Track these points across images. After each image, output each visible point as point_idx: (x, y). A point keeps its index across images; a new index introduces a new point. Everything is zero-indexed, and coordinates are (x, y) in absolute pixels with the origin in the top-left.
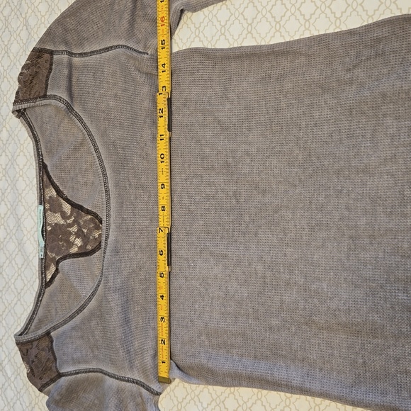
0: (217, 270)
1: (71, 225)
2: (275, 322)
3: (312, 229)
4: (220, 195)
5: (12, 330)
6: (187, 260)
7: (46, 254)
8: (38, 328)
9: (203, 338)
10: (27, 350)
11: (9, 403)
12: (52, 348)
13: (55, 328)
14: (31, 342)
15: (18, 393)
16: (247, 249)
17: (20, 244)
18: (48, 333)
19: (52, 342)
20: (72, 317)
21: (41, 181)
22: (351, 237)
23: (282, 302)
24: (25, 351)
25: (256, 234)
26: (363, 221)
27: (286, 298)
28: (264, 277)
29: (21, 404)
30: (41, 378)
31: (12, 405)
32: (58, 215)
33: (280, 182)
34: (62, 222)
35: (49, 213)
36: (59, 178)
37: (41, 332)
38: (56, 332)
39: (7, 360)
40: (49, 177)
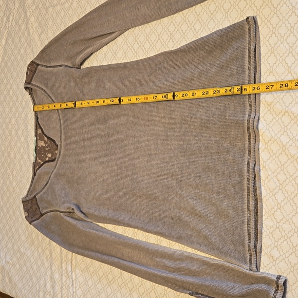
0: (100, 169)
1: (47, 147)
2: (121, 194)
3: (135, 150)
4: (103, 133)
6: (89, 164)
7: (36, 160)
8: (31, 195)
9: (94, 201)
10: (26, 205)
12: (37, 203)
13: (37, 194)
16: (111, 159)
17: (29, 156)
18: (35, 197)
19: (37, 200)
20: (44, 188)
21: (36, 126)
22: (149, 154)
23: (124, 184)
25: (115, 152)
26: (153, 146)
27: (125, 183)
28: (117, 172)
30: (32, 218)
32: (43, 142)
33: (124, 128)
34: (44, 145)
35: (38, 141)
36: (43, 125)
37: (32, 196)
40: (39, 124)
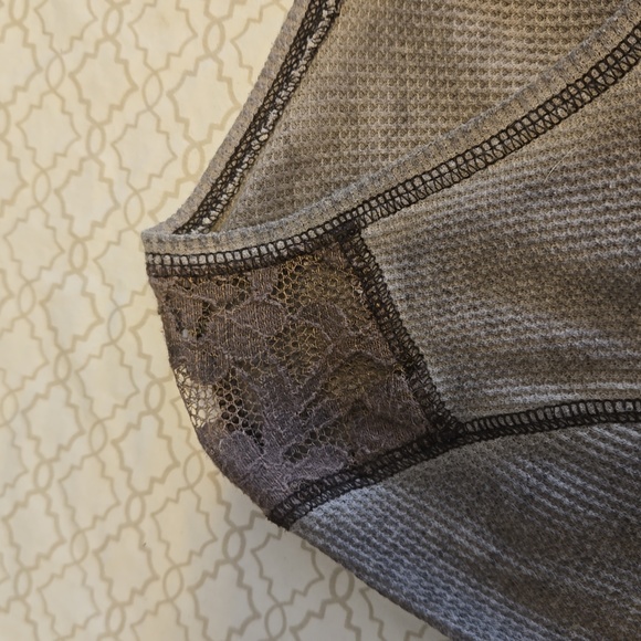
5: (151, 199)
10: (208, 309)
11: (79, 532)
14: (237, 270)
15: (135, 494)
24: (191, 315)
29: (143, 546)
31: (94, 543)
38: (396, 222)
39: (99, 336)
